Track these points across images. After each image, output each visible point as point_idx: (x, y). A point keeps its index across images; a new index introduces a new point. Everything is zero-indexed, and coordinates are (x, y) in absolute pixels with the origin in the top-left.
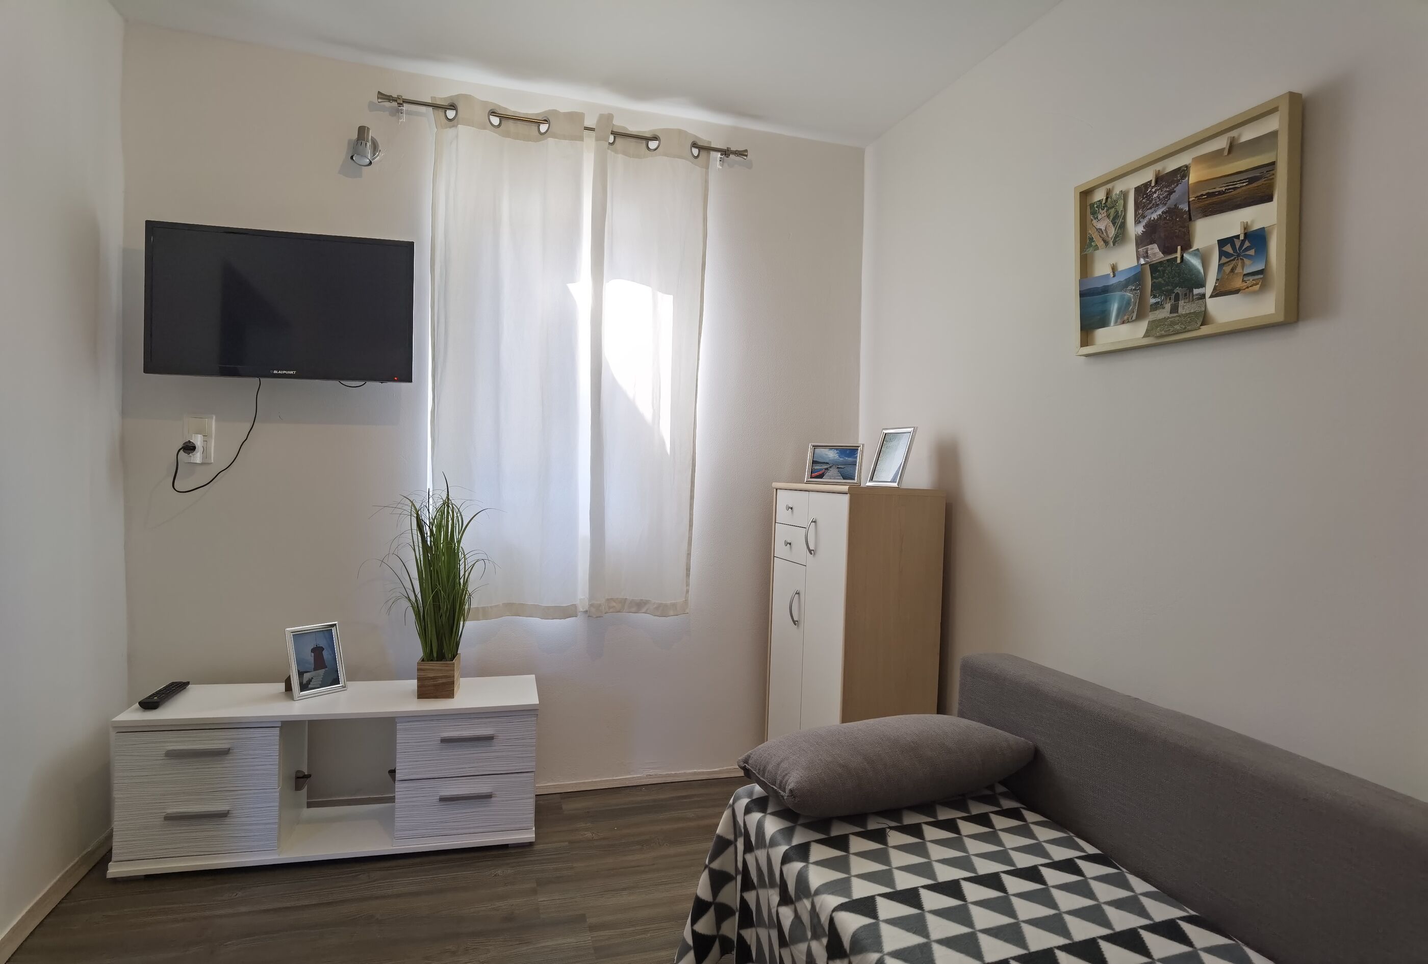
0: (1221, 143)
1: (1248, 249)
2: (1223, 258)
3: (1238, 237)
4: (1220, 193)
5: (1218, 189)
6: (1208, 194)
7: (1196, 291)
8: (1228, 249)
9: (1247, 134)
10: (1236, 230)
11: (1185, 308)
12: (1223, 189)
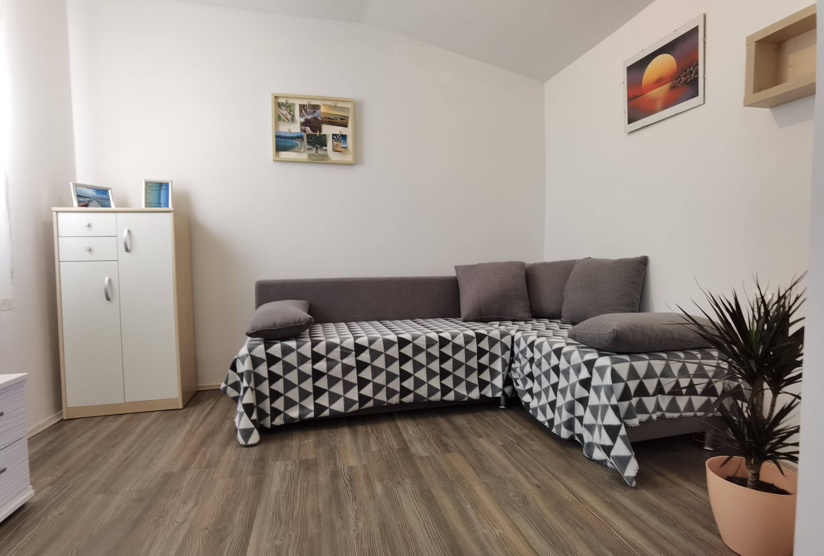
0: (332, 104)
1: (341, 139)
2: (334, 140)
3: (338, 135)
4: (332, 119)
5: (331, 117)
6: (328, 118)
7: (324, 148)
8: (335, 137)
9: (339, 105)
10: (337, 132)
11: (320, 152)
12: (333, 118)
